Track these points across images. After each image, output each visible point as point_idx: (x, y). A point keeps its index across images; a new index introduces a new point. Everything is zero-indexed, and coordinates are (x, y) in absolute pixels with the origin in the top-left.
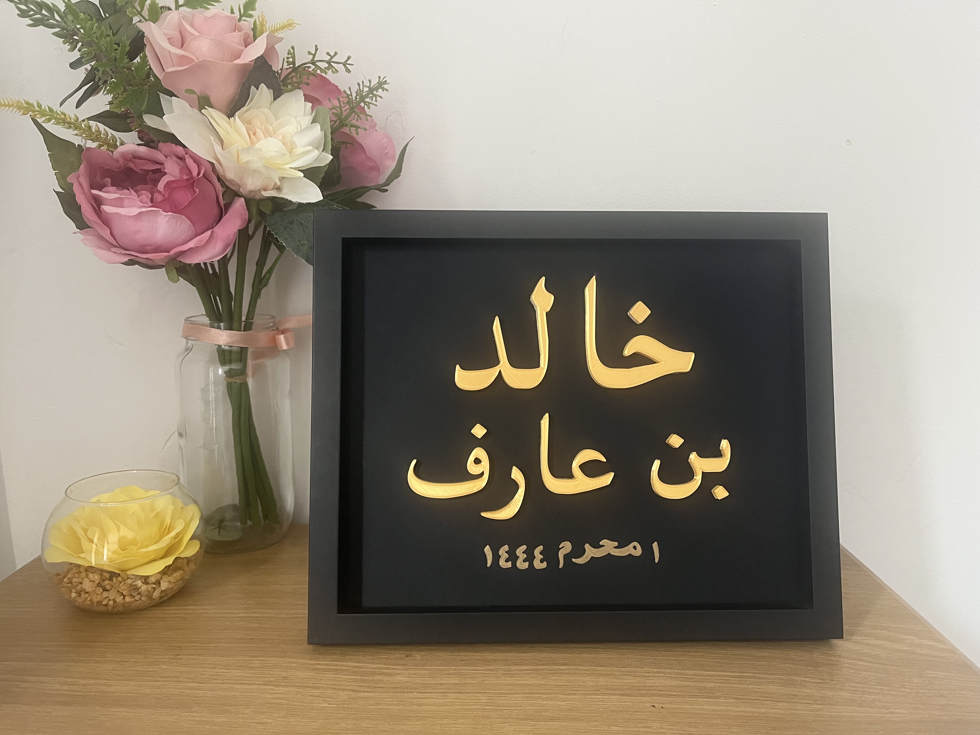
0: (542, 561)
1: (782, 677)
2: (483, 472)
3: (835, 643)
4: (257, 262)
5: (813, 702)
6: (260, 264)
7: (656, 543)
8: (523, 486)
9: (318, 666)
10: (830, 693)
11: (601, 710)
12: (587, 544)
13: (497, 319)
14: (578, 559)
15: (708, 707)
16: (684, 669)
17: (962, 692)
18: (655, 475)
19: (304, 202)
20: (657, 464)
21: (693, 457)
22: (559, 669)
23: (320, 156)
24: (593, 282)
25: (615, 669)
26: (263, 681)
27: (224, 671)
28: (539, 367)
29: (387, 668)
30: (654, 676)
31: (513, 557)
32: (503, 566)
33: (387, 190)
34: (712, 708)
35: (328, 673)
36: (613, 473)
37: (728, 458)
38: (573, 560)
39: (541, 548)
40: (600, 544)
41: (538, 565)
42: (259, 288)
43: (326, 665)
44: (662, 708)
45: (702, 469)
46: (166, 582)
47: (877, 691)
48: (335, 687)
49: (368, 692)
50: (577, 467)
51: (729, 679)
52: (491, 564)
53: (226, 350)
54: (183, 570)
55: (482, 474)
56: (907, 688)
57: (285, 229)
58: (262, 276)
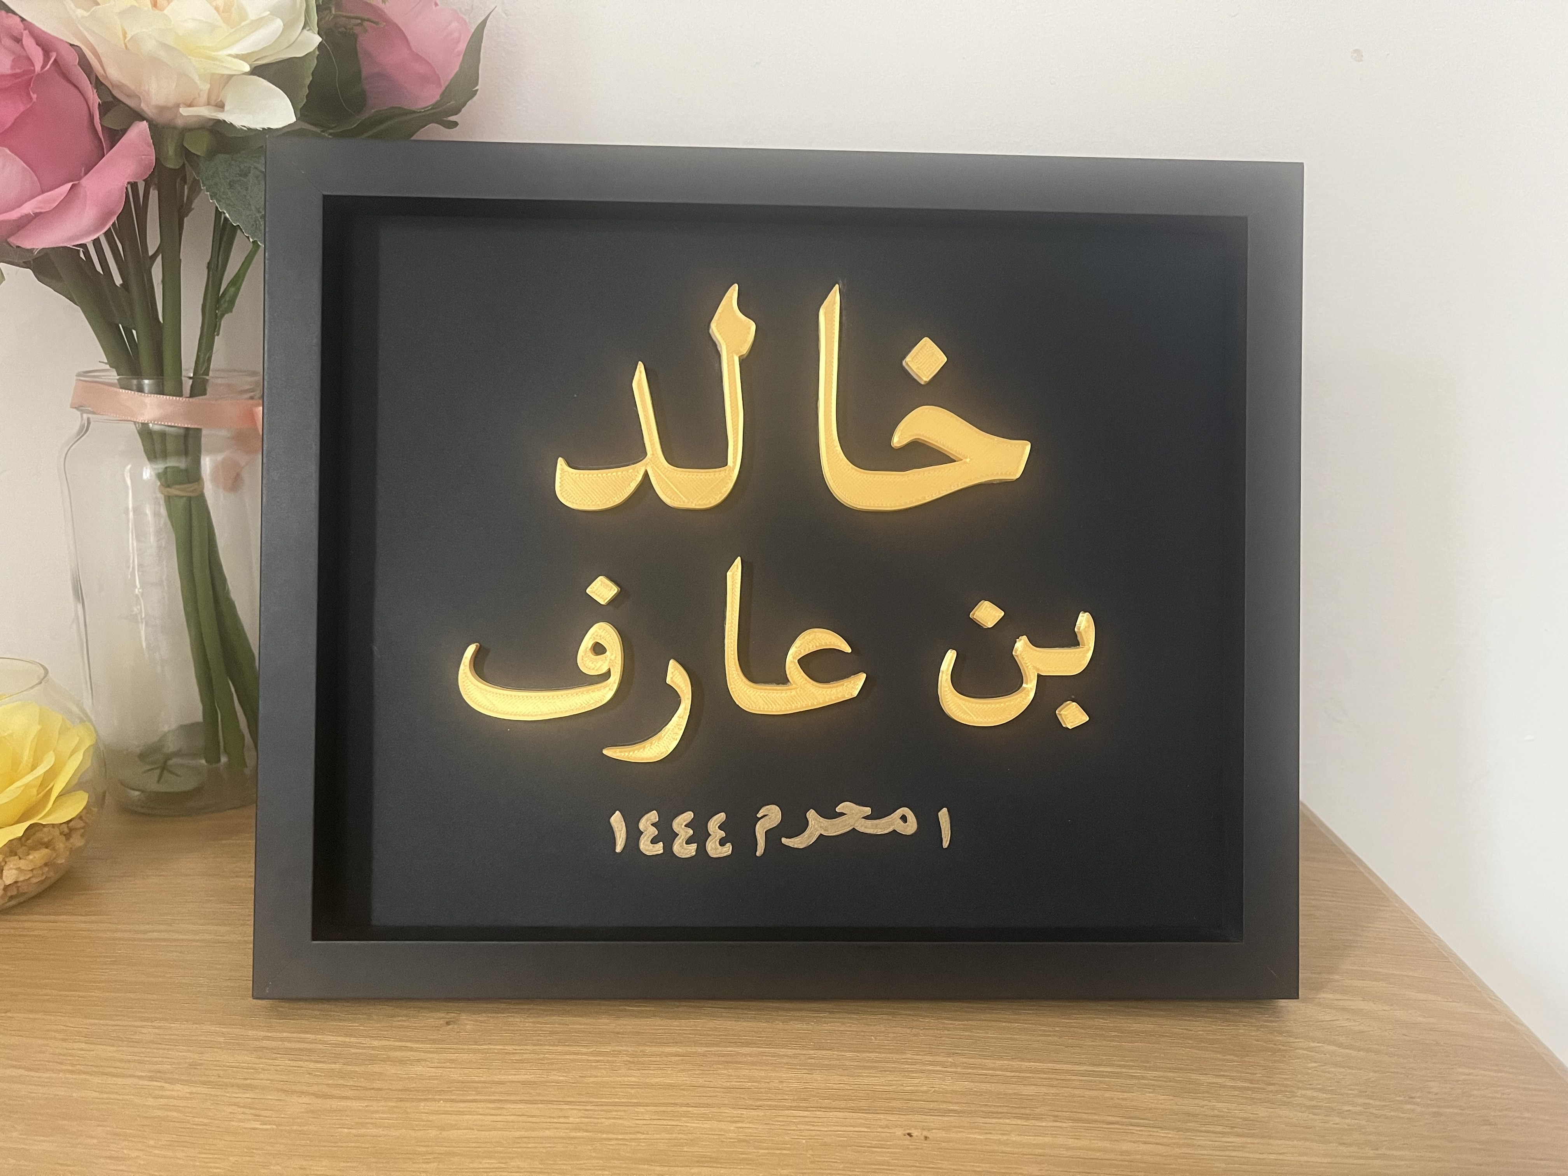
0: (722, 842)
1: (1172, 1074)
2: (609, 670)
3: (1281, 1007)
4: (209, 263)
5: (1227, 1130)
6: (216, 268)
7: (945, 810)
8: (688, 699)
9: (266, 1043)
10: (1262, 1112)
11: (804, 1141)
12: (812, 811)
13: (641, 367)
14: (792, 840)
15: (1018, 1138)
16: (984, 1055)
17: (1526, 1115)
18: (947, 679)
19: (259, 127)
20: (950, 657)
21: (1022, 646)
22: (738, 1054)
23: (300, 38)
24: (835, 297)
25: (848, 1054)
26: (150, 1071)
27: (83, 1046)
28: (727, 465)
29: (400, 1048)
30: (922, 1072)
31: (666, 835)
32: (647, 850)
33: (455, 124)
34: (1025, 1139)
35: (281, 1058)
36: (865, 675)
37: (1089, 650)
38: (784, 840)
39: (721, 817)
40: (837, 810)
41: (716, 849)
42: (216, 314)
43: (283, 1040)
44: (926, 1138)
45: (1038, 670)
46: (14, 870)
47: (1359, 1108)
48: (284, 1087)
49: (347, 1098)
50: (795, 663)
51: (1069, 1077)
52: (623, 847)
53: (155, 432)
54: (54, 849)
55: (607, 675)
56: (1418, 1104)
57: (231, 185)
58: (221, 293)
